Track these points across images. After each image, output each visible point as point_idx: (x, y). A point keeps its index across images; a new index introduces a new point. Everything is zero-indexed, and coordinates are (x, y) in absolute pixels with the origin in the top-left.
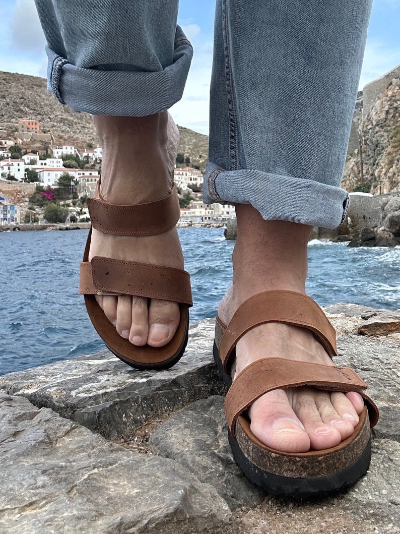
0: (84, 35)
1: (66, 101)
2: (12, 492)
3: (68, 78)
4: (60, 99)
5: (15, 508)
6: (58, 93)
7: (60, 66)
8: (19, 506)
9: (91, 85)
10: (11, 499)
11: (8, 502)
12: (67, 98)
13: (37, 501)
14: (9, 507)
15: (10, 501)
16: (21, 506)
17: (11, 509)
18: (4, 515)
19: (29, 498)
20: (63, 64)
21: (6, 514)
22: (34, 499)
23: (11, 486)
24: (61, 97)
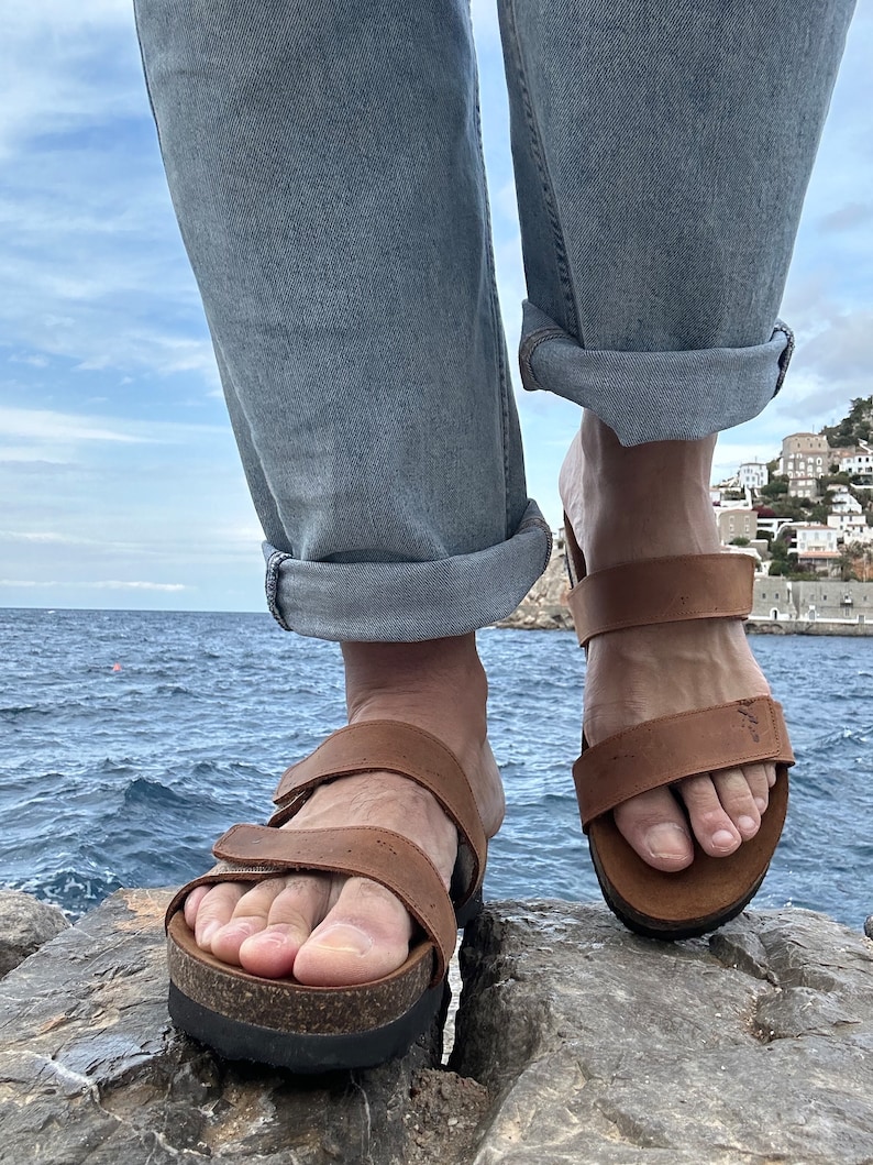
0: (304, 505)
1: (291, 624)
2: (756, 1123)
3: (290, 582)
4: (281, 621)
5: (747, 1153)
6: (277, 612)
7: (276, 564)
8: (756, 1152)
9: (323, 589)
10: (749, 1134)
11: (742, 1136)
12: (292, 617)
13: (789, 1156)
14: (739, 1146)
15: (746, 1136)
16: (760, 1153)
17: (740, 1152)
18: (725, 1156)
19: (777, 1145)
20: (282, 560)
21: (728, 1156)
22: (785, 1151)
23: (761, 1112)
24: (282, 618)
